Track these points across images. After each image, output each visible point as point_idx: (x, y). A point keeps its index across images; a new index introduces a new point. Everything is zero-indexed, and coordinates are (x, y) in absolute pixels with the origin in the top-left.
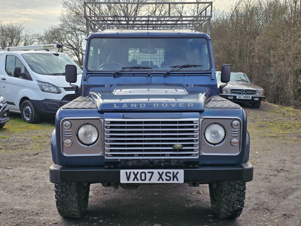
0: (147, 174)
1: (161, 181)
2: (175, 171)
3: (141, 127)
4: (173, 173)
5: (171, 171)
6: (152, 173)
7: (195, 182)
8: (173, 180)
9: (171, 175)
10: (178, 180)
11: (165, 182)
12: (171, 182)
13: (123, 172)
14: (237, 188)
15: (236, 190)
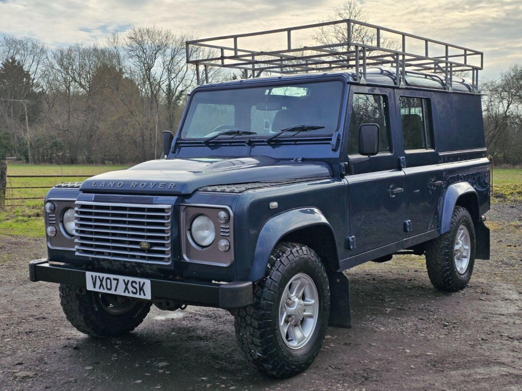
0: (113, 281)
1: (126, 294)
2: (142, 280)
3: (107, 215)
4: (139, 282)
5: (137, 280)
6: (117, 280)
7: (169, 301)
8: (140, 294)
9: (137, 286)
10: (145, 295)
11: (131, 295)
12: (137, 296)
13: (88, 274)
14: (249, 322)
15: (247, 325)
